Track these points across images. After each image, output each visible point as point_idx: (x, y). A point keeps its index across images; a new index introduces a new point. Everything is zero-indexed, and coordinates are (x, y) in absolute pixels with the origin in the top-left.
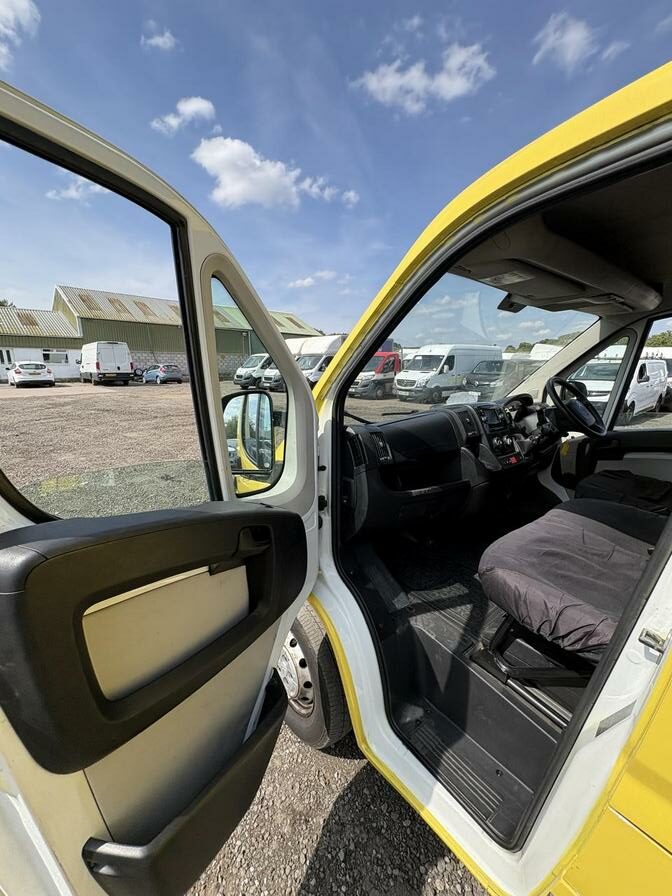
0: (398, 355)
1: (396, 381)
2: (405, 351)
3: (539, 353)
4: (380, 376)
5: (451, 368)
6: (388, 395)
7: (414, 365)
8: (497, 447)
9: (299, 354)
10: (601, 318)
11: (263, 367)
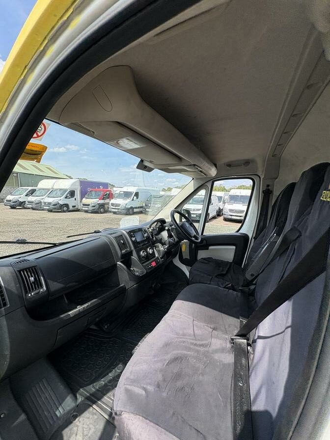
0: (111, 191)
1: (110, 204)
2: (115, 189)
3: (174, 192)
4: (102, 202)
5: (137, 198)
6: (106, 212)
7: (119, 196)
8: (143, 257)
9: (53, 188)
10: (193, 179)
11: (27, 195)
